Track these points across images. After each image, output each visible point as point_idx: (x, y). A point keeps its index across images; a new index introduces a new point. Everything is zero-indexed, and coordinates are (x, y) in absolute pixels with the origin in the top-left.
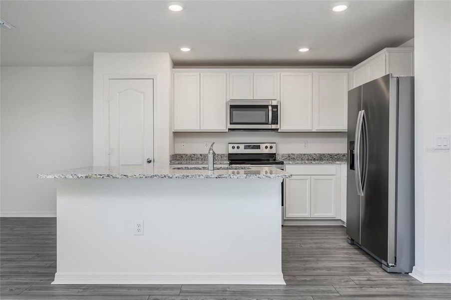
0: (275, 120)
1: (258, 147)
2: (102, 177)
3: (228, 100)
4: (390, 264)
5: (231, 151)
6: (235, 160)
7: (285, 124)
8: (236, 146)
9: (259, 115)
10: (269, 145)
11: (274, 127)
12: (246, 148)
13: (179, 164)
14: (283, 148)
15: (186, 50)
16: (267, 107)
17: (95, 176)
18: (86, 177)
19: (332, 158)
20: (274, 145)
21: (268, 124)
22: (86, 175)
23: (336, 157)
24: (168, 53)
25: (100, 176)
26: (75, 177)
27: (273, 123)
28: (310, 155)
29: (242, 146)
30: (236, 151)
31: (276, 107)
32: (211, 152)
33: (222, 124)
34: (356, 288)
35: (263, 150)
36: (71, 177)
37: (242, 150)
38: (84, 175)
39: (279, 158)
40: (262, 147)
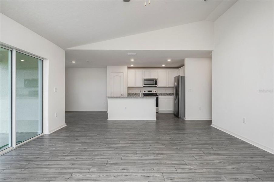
0: (156, 84)
1: (152, 91)
3: (143, 78)
5: (144, 92)
6: (145, 95)
7: (159, 85)
8: (145, 91)
9: (152, 82)
10: (155, 91)
12: (148, 91)
14: (159, 92)
16: (154, 80)
19: (170, 94)
21: (154, 85)
27: (156, 85)
28: (166, 93)
29: (147, 91)
30: (145, 92)
31: (157, 80)
32: (140, 93)
33: (141, 85)
35: (153, 92)
37: (147, 92)
39: (157, 94)
40: (153, 91)
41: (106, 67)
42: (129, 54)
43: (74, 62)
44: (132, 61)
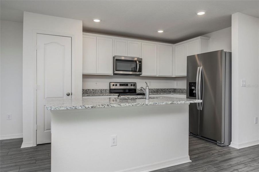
0: (140, 70)
1: (127, 85)
2: (103, 106)
4: (222, 143)
5: (112, 87)
7: (145, 72)
11: (139, 73)
13: (87, 96)
15: (97, 21)
16: (136, 61)
17: (99, 106)
18: (92, 107)
21: (136, 71)
22: (91, 106)
23: (164, 90)
24: (82, 21)
25: (102, 106)
26: (83, 107)
29: (118, 84)
32: (147, 88)
34: (220, 156)
35: (129, 87)
36: (80, 108)
37: (118, 87)
38: (90, 106)
39: (137, 92)
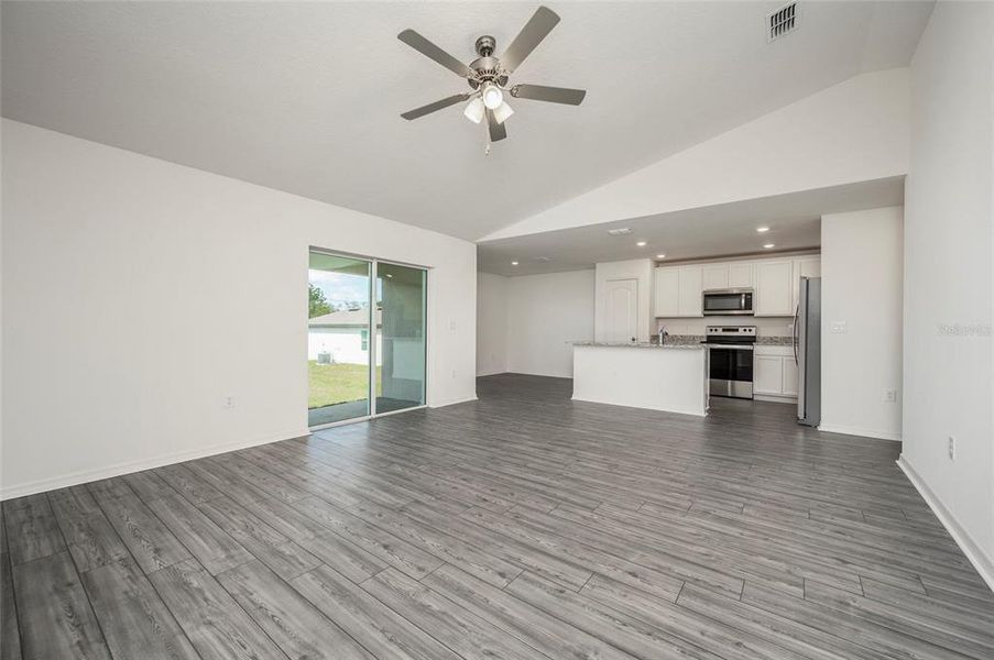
1: (737, 330)
3: (703, 290)
5: (710, 333)
8: (714, 329)
9: (731, 302)
10: (747, 329)
11: (748, 312)
12: (724, 330)
14: (765, 331)
16: (740, 295)
20: (753, 329)
21: (742, 309)
27: (746, 309)
30: (714, 333)
31: (751, 294)
33: (696, 310)
35: (741, 333)
37: (720, 333)
40: (741, 330)
41: (594, 268)
42: (612, 231)
43: (515, 263)
44: (641, 248)
